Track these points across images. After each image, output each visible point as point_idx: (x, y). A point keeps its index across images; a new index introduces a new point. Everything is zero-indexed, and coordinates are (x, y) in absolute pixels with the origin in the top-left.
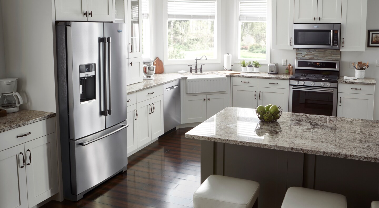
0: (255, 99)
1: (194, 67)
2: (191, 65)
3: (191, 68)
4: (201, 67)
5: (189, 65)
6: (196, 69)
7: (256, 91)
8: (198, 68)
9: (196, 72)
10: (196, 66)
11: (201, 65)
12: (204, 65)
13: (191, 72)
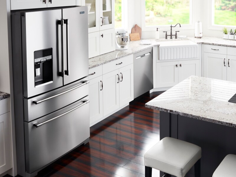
0: (225, 66)
1: (169, 33)
2: (166, 32)
3: (166, 34)
4: (176, 33)
5: (164, 32)
6: (171, 35)
7: (225, 59)
8: (173, 34)
9: (171, 38)
10: (171, 33)
11: (176, 32)
12: (178, 31)
13: (166, 38)
